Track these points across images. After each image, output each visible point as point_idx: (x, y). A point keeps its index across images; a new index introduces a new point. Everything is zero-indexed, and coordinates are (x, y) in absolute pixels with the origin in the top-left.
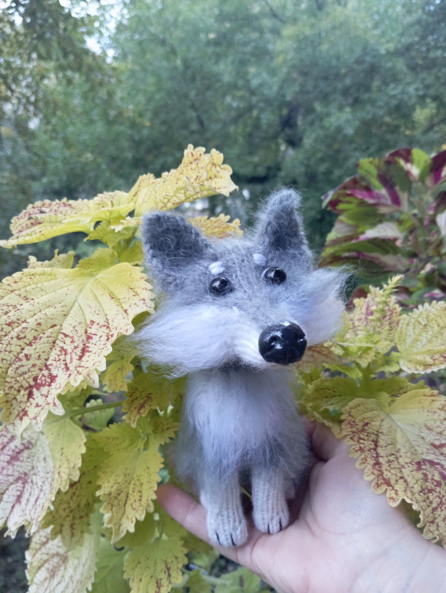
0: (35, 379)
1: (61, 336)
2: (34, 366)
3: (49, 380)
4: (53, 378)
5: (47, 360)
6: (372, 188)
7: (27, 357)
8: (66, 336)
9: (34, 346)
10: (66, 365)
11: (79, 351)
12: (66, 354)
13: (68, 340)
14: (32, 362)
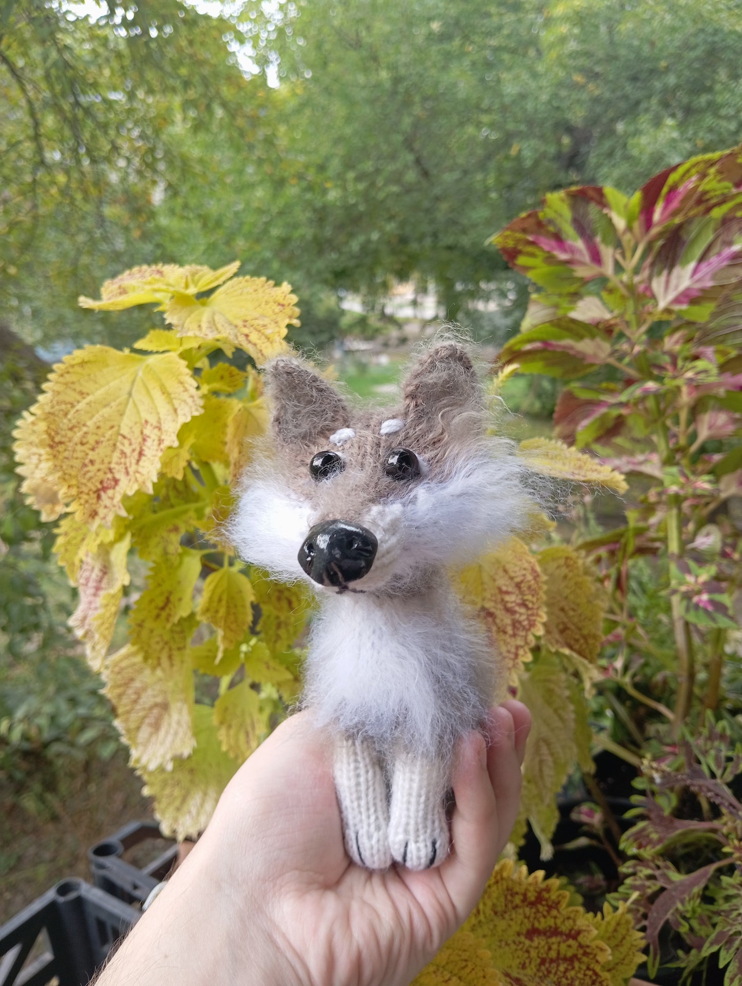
0: (101, 482)
1: (120, 438)
2: (99, 470)
3: (113, 483)
4: (116, 481)
5: (110, 463)
6: (564, 236)
7: (92, 462)
8: (124, 437)
9: (97, 451)
10: (126, 468)
11: (136, 454)
12: (126, 457)
13: (126, 442)
14: (97, 466)
